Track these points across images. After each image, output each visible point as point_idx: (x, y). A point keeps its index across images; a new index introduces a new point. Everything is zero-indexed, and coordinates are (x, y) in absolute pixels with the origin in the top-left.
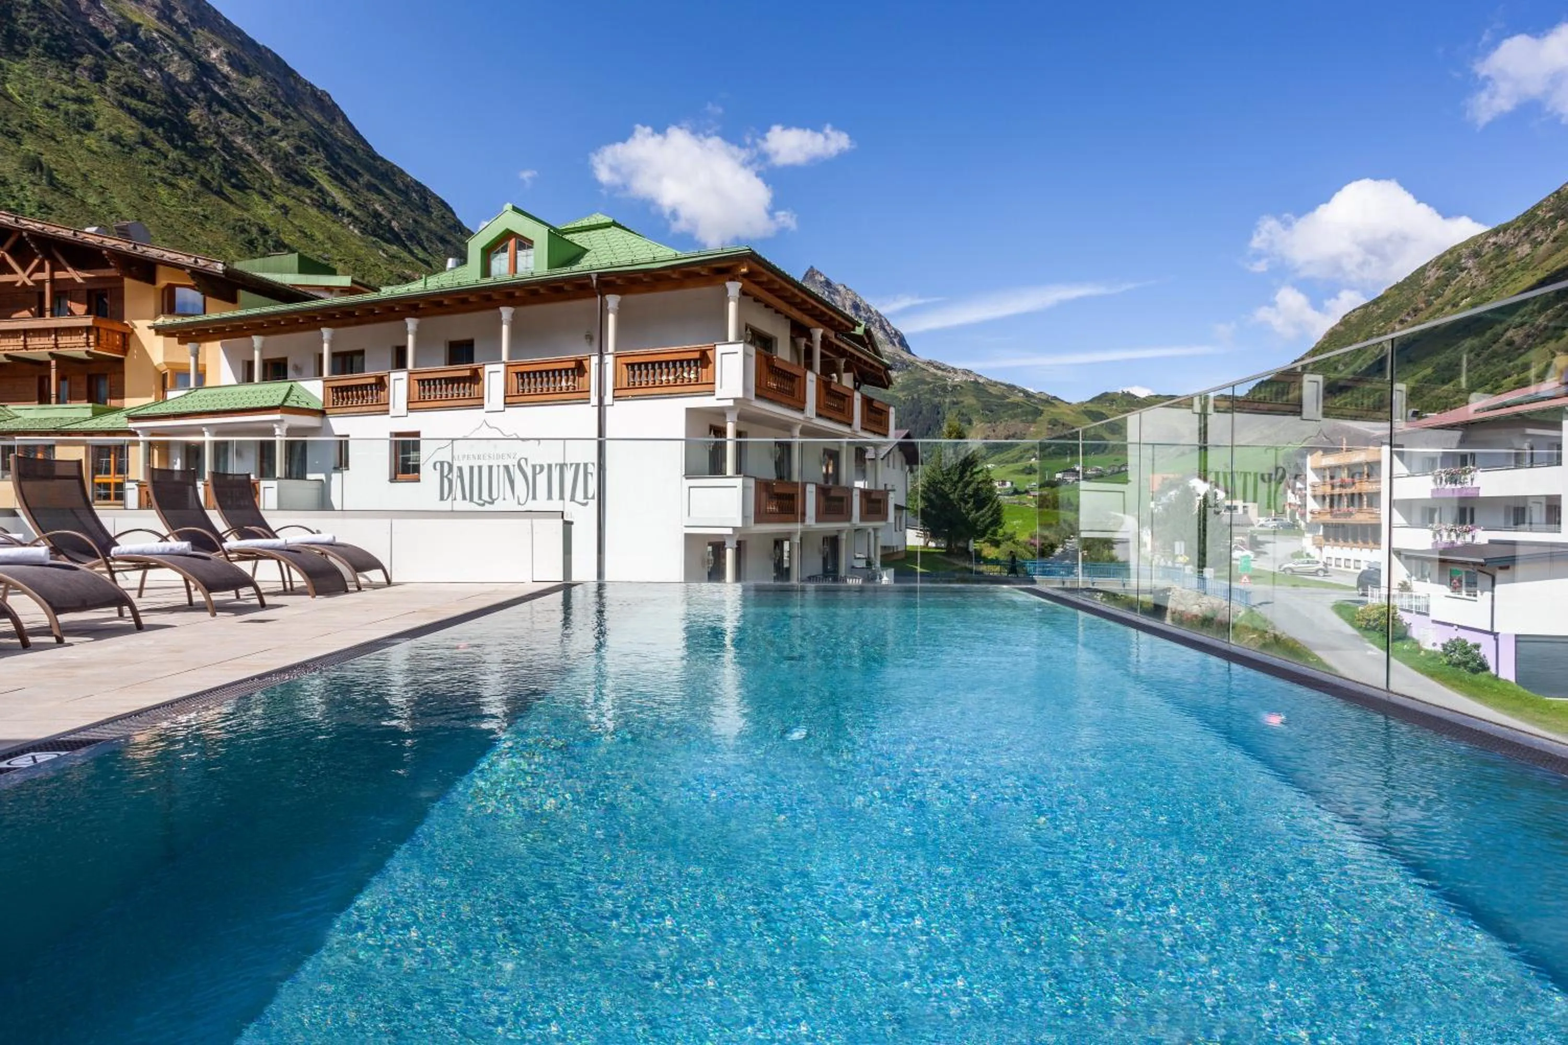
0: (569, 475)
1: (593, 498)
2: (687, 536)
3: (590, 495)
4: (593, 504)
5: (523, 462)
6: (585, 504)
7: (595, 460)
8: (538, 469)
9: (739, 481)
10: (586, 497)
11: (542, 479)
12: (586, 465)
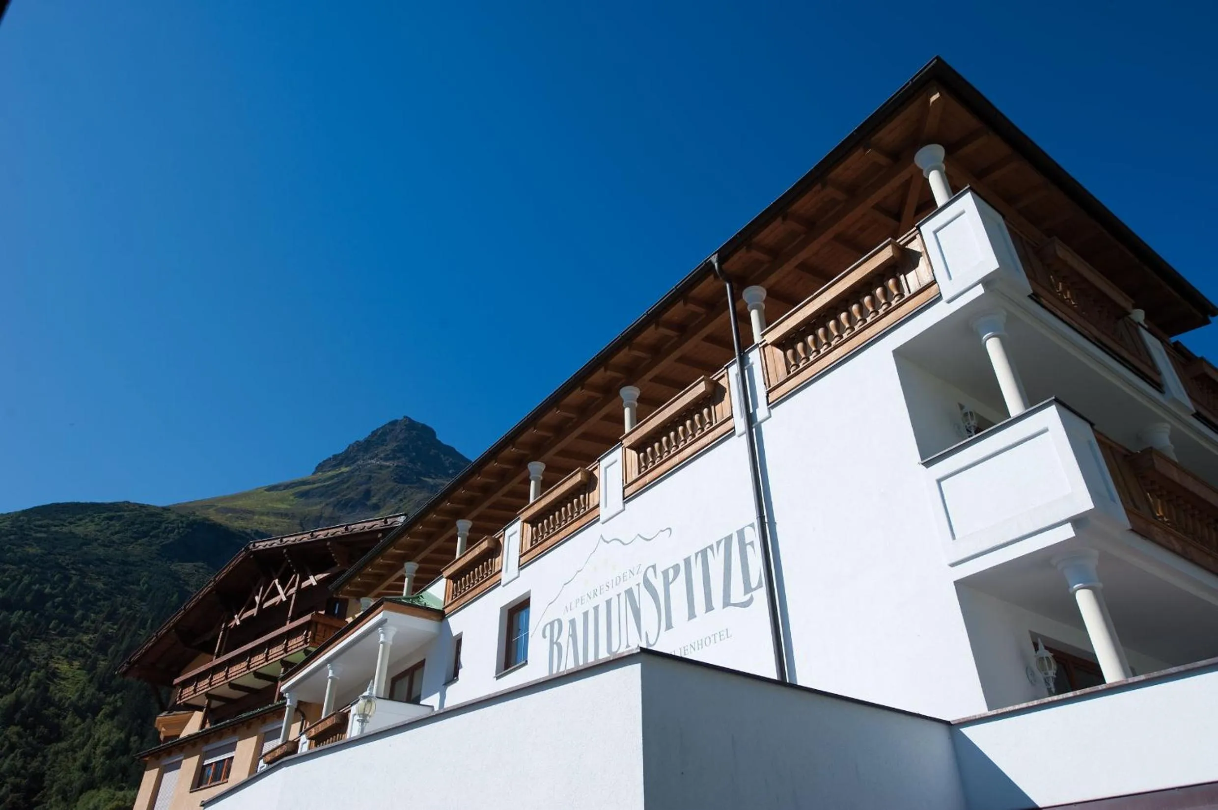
0: (716, 563)
1: (760, 586)
2: (962, 586)
3: (754, 584)
4: (761, 595)
5: (650, 574)
6: (745, 605)
7: (752, 516)
8: (671, 573)
9: (1050, 416)
10: (748, 589)
11: (678, 588)
12: (741, 533)
